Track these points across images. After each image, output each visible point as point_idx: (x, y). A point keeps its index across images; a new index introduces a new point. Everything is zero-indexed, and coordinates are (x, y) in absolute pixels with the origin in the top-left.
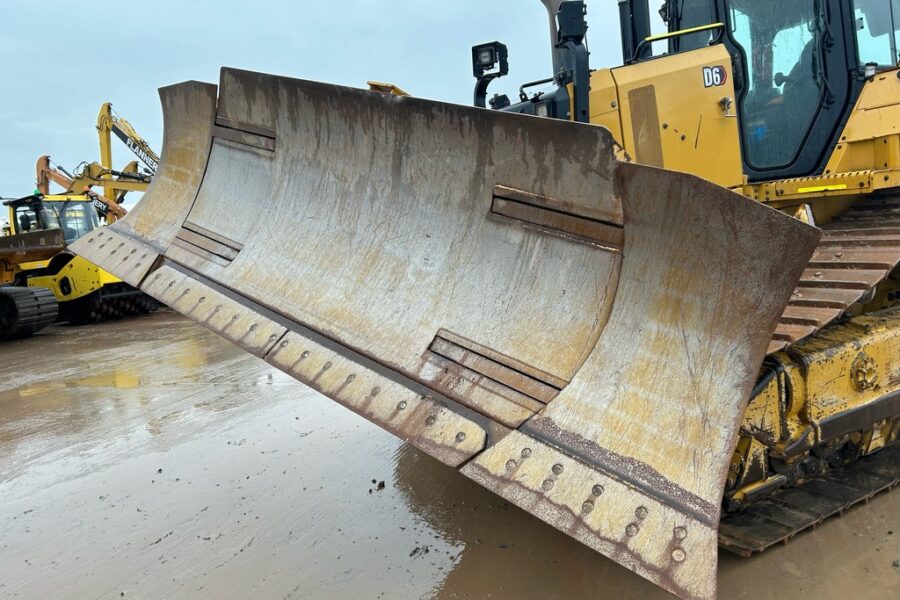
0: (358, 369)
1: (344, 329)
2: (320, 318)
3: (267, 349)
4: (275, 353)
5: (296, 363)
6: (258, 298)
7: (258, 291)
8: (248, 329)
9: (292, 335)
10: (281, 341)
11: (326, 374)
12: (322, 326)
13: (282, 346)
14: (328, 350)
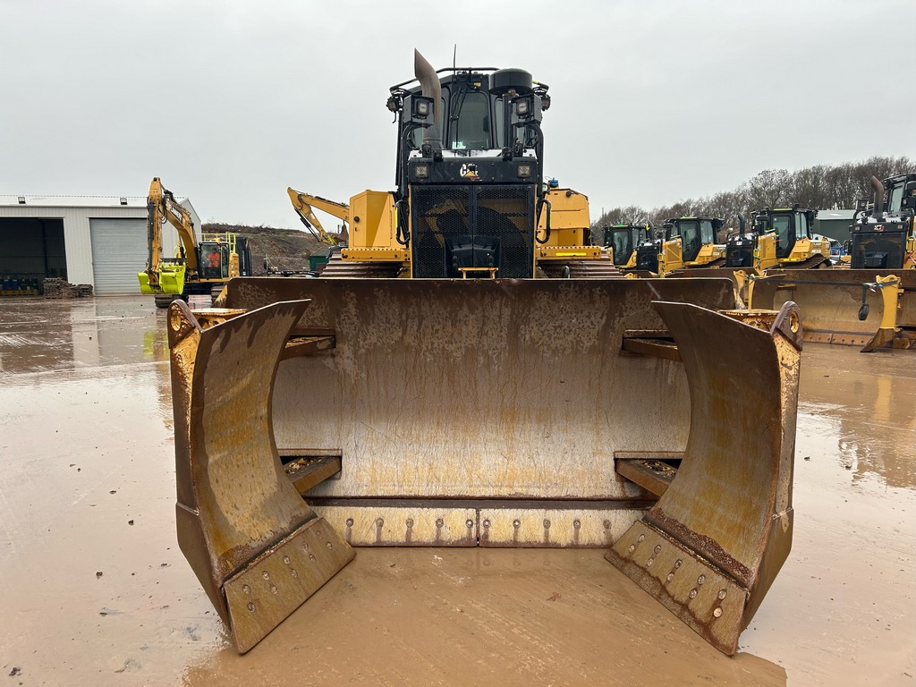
0: (577, 513)
1: (528, 486)
2: (497, 486)
3: (474, 535)
4: (486, 536)
5: (516, 534)
6: (413, 494)
7: (406, 488)
8: (435, 527)
9: (485, 513)
10: (481, 522)
11: (552, 530)
12: (505, 492)
13: (486, 527)
14: (535, 511)
